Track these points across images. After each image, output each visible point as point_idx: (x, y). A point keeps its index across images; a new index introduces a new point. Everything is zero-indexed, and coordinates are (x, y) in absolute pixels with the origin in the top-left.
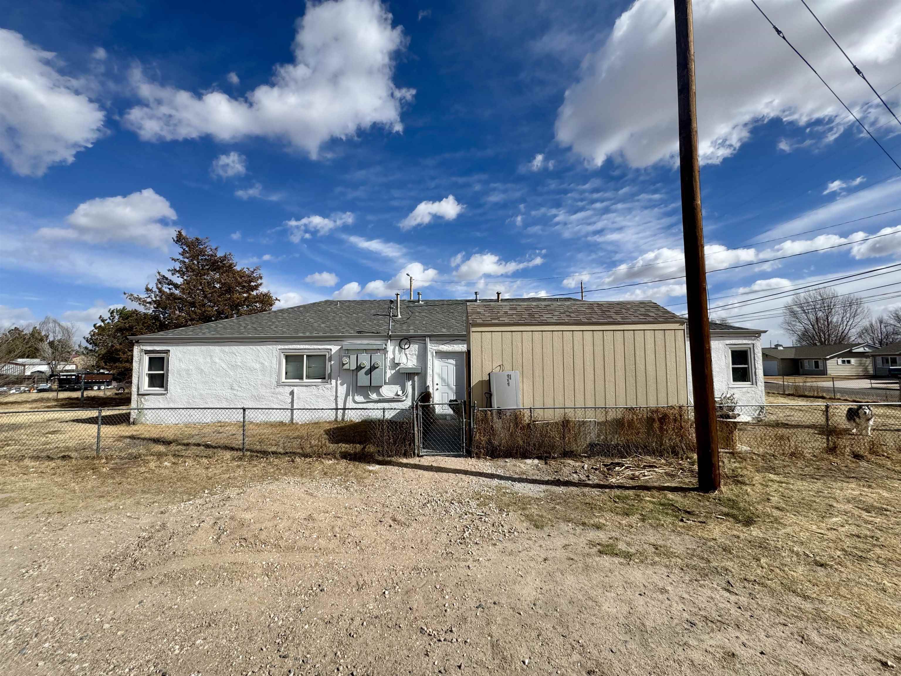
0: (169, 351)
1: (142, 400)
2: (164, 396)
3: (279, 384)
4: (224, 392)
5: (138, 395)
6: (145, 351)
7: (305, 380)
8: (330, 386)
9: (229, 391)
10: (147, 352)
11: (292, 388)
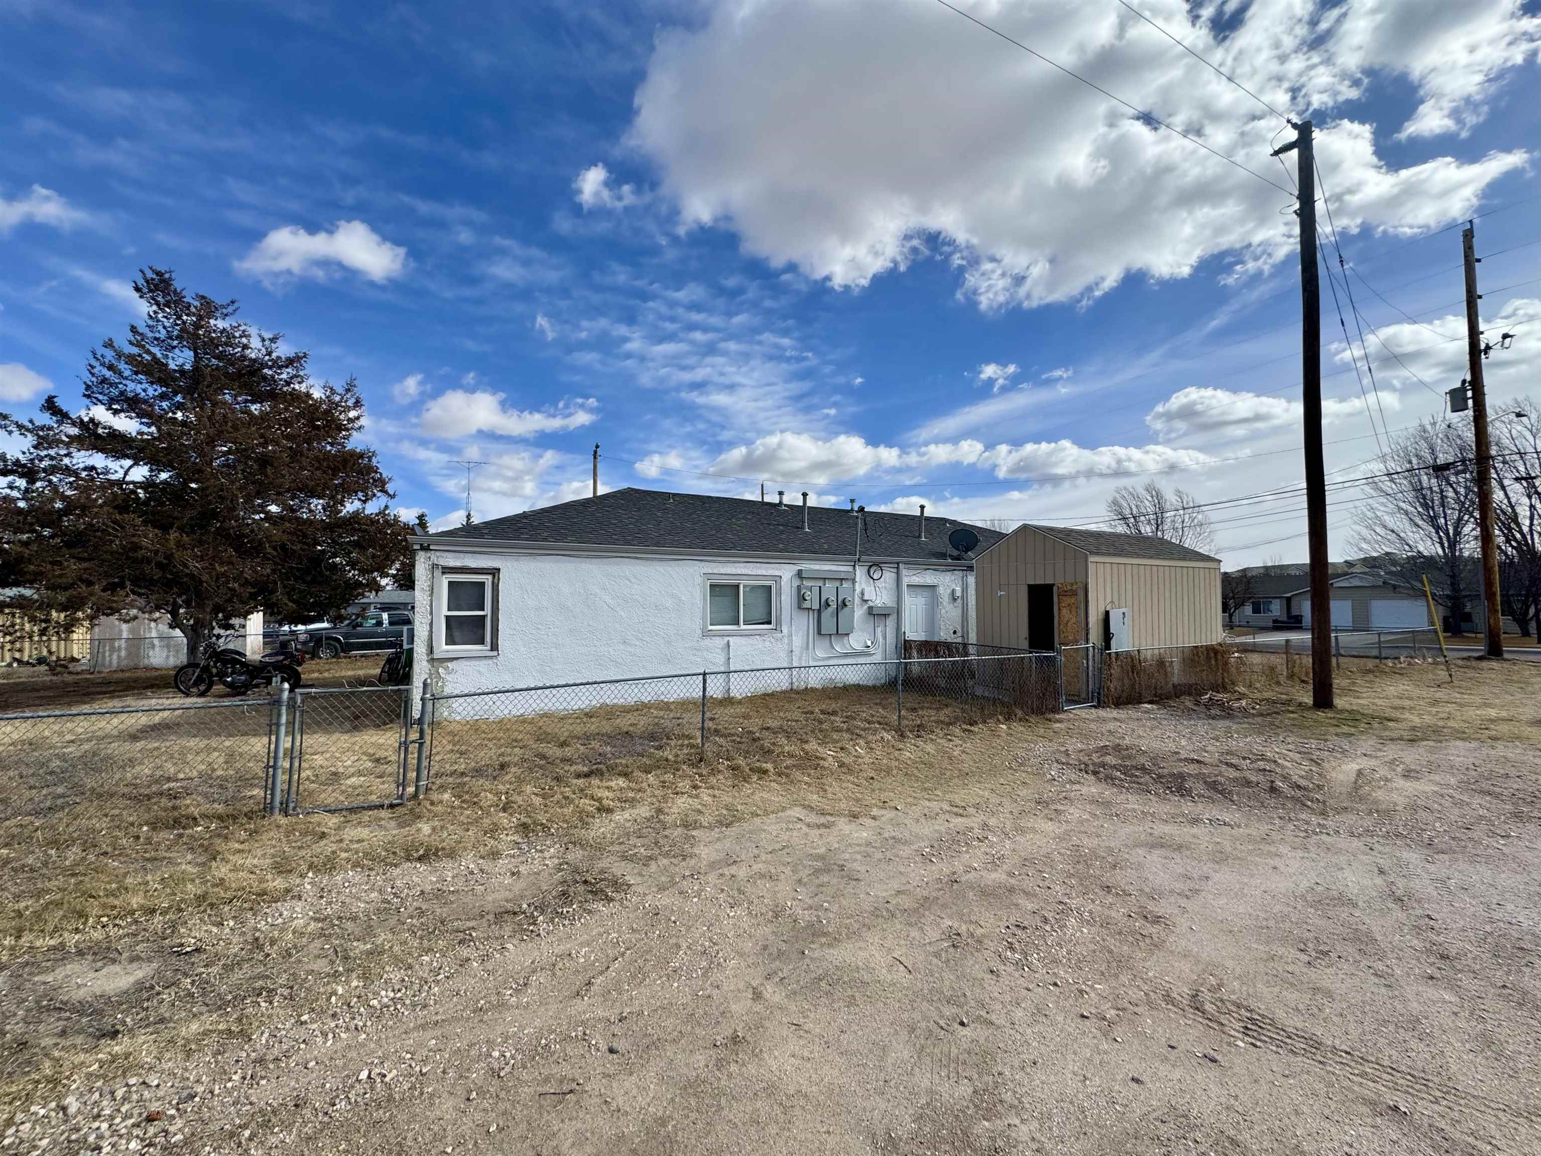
0: (499, 570)
1: (441, 670)
2: (490, 662)
3: (706, 634)
4: (611, 650)
5: (432, 661)
6: (443, 568)
7: (743, 627)
8: (780, 635)
9: (622, 647)
10: (447, 570)
11: (727, 639)
